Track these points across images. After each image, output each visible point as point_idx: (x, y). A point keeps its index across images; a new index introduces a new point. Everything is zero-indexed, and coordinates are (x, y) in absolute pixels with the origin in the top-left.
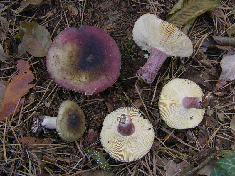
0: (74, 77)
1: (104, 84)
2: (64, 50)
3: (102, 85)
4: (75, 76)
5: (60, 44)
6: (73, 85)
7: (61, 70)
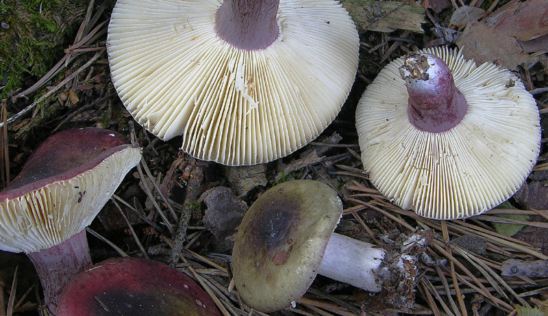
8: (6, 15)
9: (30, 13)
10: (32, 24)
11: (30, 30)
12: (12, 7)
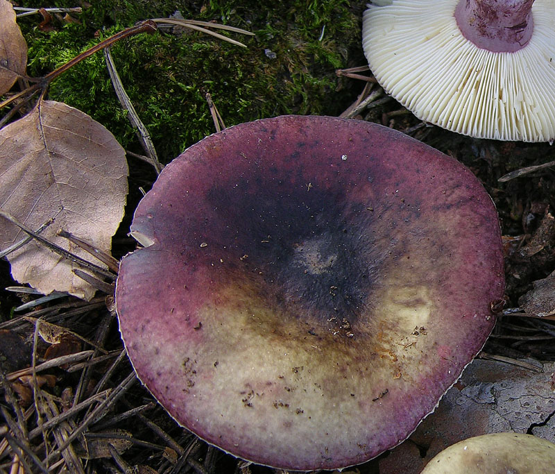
0: (387, 354)
1: (482, 230)
2: (233, 348)
3: (483, 241)
4: (384, 350)
5: (191, 351)
6: (428, 369)
7: (332, 396)
8: (273, 41)
9: (306, 41)
10: (308, 55)
11: (305, 63)
12: (280, 32)
